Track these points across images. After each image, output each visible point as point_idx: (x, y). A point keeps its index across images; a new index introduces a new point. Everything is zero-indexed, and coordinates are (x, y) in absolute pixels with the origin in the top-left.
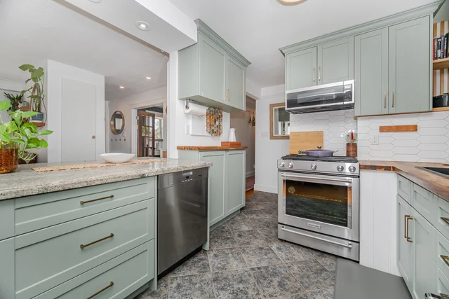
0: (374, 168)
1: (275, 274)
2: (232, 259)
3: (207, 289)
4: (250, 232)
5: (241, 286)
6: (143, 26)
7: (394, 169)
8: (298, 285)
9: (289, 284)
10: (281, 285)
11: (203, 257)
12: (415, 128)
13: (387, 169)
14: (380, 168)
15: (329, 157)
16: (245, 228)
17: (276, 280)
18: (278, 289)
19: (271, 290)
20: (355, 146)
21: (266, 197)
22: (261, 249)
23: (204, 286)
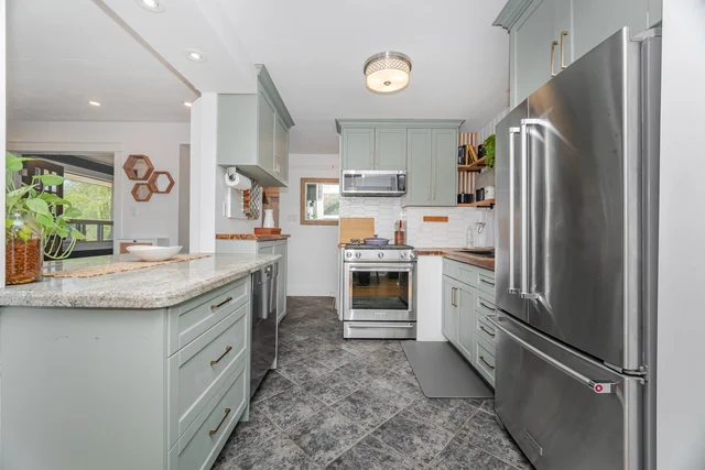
0: (428, 253)
1: (359, 367)
2: (310, 369)
3: (306, 399)
4: (310, 340)
5: (338, 385)
6: (195, 56)
7: (441, 253)
8: (382, 368)
9: (376, 370)
10: (369, 372)
11: (275, 376)
12: (445, 219)
13: (436, 253)
14: (432, 253)
15: (385, 245)
16: (300, 338)
17: (364, 371)
18: (369, 376)
19: (365, 379)
20: (402, 233)
21: (300, 302)
22: (332, 351)
23: (302, 398)
